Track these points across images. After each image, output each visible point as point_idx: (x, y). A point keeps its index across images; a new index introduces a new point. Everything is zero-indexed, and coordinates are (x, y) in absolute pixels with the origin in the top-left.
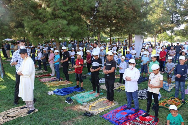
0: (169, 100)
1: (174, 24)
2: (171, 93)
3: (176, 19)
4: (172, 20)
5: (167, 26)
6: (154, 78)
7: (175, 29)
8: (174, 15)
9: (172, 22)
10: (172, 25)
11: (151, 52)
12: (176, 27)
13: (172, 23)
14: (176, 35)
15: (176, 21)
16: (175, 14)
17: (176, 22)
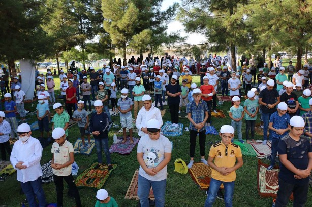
0: (92, 171)
1: (85, 34)
2: (92, 156)
3: (86, 26)
4: (80, 27)
5: (75, 39)
6: (59, 151)
7: (87, 42)
8: (82, 20)
9: (81, 31)
10: (82, 35)
11: (53, 87)
12: (88, 39)
13: (82, 33)
14: (89, 51)
15: (86, 30)
16: (85, 19)
17: (87, 32)
